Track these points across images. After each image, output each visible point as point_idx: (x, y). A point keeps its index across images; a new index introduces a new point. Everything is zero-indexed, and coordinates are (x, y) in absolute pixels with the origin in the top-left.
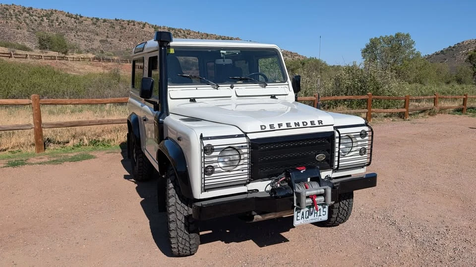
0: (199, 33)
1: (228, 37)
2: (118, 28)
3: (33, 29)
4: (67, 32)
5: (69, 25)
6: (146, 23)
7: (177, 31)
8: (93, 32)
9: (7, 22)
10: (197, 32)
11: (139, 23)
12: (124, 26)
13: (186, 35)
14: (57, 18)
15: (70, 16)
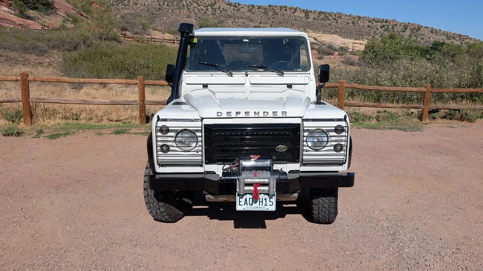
0: (350, 16)
1: (383, 20)
2: (271, 14)
3: (199, 18)
4: (226, 19)
5: (229, 13)
6: (297, 8)
7: (327, 15)
8: (248, 19)
9: (180, 12)
10: (348, 15)
11: (291, 8)
12: (277, 12)
13: (337, 18)
14: (219, 7)
15: (230, 4)
